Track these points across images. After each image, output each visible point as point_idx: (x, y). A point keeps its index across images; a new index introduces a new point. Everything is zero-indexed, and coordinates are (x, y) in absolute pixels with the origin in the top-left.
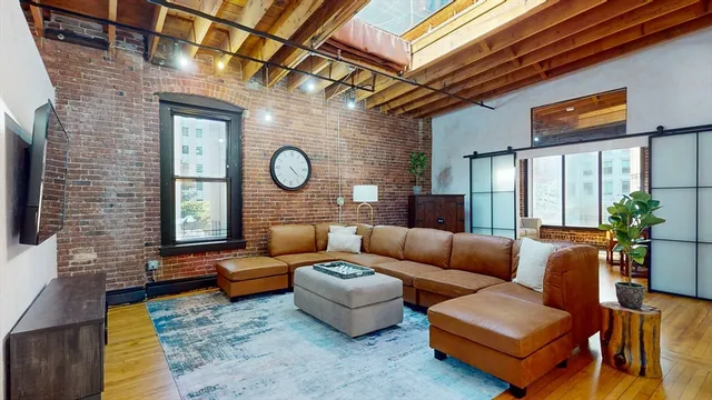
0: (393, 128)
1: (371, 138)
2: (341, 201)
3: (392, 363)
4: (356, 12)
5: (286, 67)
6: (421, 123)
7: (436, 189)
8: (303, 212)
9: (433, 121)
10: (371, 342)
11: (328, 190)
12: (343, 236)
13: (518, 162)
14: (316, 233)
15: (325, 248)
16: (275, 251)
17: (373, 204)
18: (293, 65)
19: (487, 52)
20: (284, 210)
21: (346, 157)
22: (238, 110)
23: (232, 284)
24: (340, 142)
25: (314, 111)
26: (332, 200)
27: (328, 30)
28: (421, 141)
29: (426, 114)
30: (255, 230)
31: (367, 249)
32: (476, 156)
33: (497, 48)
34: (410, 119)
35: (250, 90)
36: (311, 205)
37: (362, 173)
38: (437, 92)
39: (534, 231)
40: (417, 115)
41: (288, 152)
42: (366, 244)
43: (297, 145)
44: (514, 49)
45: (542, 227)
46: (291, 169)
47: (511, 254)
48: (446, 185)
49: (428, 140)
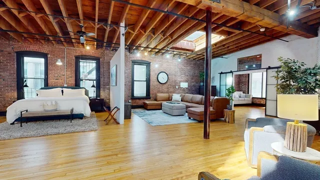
0: (195, 64)
1: (187, 68)
2: (177, 87)
8: (166, 90)
11: (173, 84)
12: (177, 97)
13: (234, 75)
14: (169, 96)
15: (171, 100)
16: (158, 100)
17: (186, 88)
18: (163, 52)
20: (161, 89)
21: (179, 74)
22: (149, 63)
23: (148, 106)
24: (177, 69)
25: (170, 61)
26: (174, 87)
30: (153, 94)
31: (183, 100)
32: (222, 73)
35: (152, 57)
36: (168, 88)
37: (184, 79)
39: (249, 99)
41: (162, 73)
43: (165, 71)
45: (253, 98)
46: (163, 78)
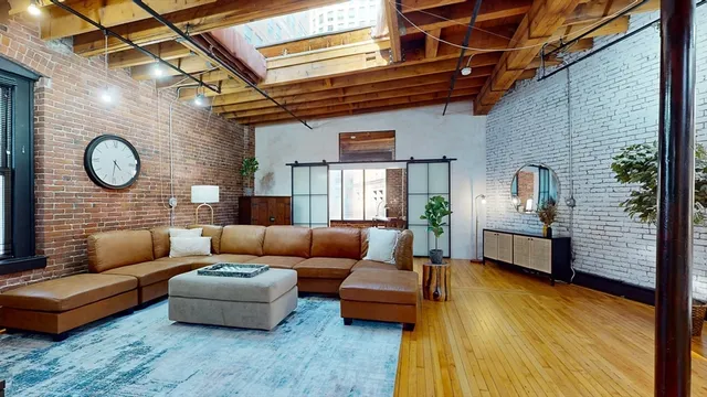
0: (223, 130)
1: (204, 138)
2: (174, 202)
3: (321, 339)
4: (252, 20)
5: (129, 42)
6: (246, 130)
7: (259, 191)
8: (130, 215)
9: (256, 129)
10: (287, 329)
11: (159, 190)
12: (188, 240)
14: (153, 239)
15: (166, 254)
16: (101, 266)
17: (213, 204)
18: (141, 43)
19: (328, 86)
20: (103, 214)
21: (178, 155)
22: (32, 76)
23: (59, 315)
24: (174, 138)
25: (143, 98)
26: (163, 201)
27: (210, 24)
28: (246, 147)
29: (253, 123)
30: (61, 241)
31: (216, 250)
32: (296, 164)
33: (336, 86)
34: (237, 124)
35: (54, 53)
36: (138, 207)
37: (195, 172)
38: (279, 106)
40: (245, 122)
41: (110, 143)
42: (216, 246)
43: (121, 135)
44: (345, 90)
46: (113, 163)
47: (360, 240)
48: (269, 188)
49: (252, 145)
